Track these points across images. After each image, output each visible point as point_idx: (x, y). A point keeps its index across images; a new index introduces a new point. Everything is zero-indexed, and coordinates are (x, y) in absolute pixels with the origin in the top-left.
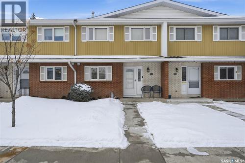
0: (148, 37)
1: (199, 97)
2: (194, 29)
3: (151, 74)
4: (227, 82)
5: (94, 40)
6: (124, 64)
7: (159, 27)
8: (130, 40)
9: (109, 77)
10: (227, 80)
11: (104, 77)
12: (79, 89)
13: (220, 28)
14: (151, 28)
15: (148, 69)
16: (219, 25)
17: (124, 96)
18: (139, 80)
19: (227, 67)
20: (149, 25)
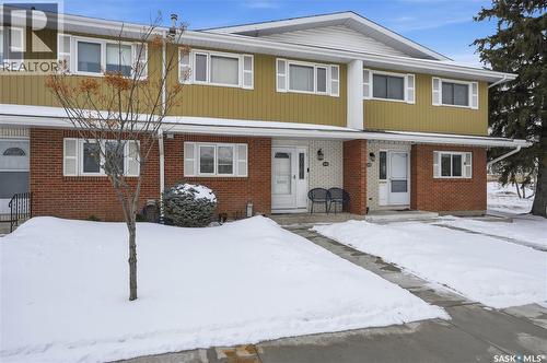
0: (322, 87)
1: (407, 210)
2: (402, 78)
3: (326, 164)
4: (452, 181)
5: (207, 82)
6: (274, 141)
7: (344, 67)
8: (286, 89)
9: (240, 169)
10: (452, 177)
11: (229, 169)
12: (192, 197)
13: (443, 83)
14: (329, 68)
15: (319, 153)
16: (441, 77)
17: (273, 212)
18: (302, 176)
19: (452, 153)
20: (324, 62)
